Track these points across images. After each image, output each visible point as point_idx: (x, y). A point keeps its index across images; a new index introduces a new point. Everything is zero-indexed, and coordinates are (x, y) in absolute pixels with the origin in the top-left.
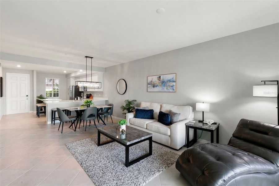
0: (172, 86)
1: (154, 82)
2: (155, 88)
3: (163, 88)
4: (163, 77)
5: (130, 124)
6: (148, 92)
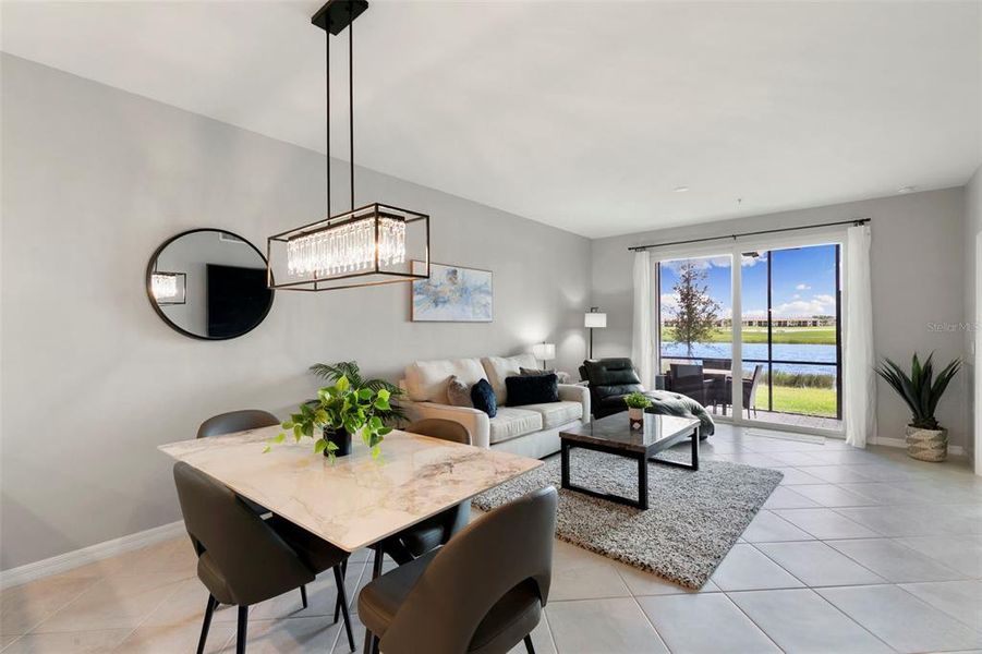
0: (485, 306)
1: (436, 287)
2: (440, 306)
3: (463, 310)
4: (463, 276)
5: (491, 444)
6: (411, 320)
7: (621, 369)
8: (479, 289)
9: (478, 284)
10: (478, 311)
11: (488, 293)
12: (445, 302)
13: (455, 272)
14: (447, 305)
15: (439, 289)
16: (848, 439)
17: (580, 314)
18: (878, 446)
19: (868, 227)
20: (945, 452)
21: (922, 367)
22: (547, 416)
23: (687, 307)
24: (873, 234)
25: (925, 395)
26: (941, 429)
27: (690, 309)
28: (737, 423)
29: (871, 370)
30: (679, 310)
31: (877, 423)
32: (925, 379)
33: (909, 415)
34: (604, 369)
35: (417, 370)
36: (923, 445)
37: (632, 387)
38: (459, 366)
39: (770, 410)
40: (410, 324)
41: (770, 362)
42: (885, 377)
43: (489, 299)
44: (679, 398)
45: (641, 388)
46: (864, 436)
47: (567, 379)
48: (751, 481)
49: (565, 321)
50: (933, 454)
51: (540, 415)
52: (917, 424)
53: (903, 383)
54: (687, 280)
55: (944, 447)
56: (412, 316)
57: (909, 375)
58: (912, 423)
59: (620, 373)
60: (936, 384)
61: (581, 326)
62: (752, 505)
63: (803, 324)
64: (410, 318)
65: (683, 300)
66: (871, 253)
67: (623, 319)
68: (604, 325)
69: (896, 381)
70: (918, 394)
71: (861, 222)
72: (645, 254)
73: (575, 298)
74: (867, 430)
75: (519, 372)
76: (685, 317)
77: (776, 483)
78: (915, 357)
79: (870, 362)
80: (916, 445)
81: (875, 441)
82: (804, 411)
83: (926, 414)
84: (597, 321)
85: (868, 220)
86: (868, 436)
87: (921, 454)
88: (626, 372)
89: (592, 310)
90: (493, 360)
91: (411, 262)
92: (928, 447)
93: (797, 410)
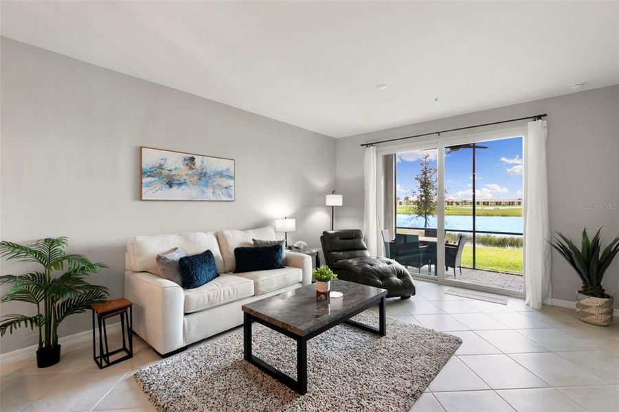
0: (226, 188)
1: (170, 170)
2: (175, 187)
3: (203, 192)
4: (202, 162)
5: (186, 314)
6: (141, 199)
7: (352, 238)
8: (221, 174)
9: (219, 169)
10: (218, 192)
11: (230, 177)
12: (180, 184)
13: (193, 159)
14: (183, 187)
15: (173, 173)
16: (527, 299)
17: (323, 195)
18: (552, 306)
19: (545, 122)
20: (612, 317)
21: (591, 240)
22: (261, 283)
23: (425, 191)
24: (548, 127)
25: (594, 267)
26: (608, 297)
27: (427, 194)
28: (440, 282)
29: (546, 243)
30: (419, 194)
31: (551, 286)
32: (593, 252)
33: (579, 283)
34: (338, 238)
35: (134, 243)
36: (591, 311)
37: (358, 253)
38: (187, 239)
39: (474, 268)
40: (140, 202)
41: (474, 232)
42: (557, 248)
43: (231, 182)
44: (389, 263)
45: (367, 253)
46: (540, 297)
47: (305, 247)
48: (427, 350)
49: (310, 201)
50: (601, 319)
51: (253, 282)
52: (586, 291)
53: (573, 255)
54: (425, 173)
55: (611, 312)
56: (141, 195)
57: (580, 248)
58: (581, 289)
59: (350, 241)
60: (603, 255)
61: (323, 205)
62: (416, 387)
63: (498, 204)
64: (139, 197)
65: (422, 187)
66: (547, 143)
67: (355, 199)
68: (341, 204)
69: (568, 252)
70: (587, 265)
71: (539, 117)
72: (372, 149)
73: (320, 183)
74: (543, 292)
75: (252, 243)
76: (423, 198)
77: (451, 353)
78: (585, 233)
79: (546, 237)
80: (587, 310)
81: (549, 302)
82: (500, 269)
83: (595, 283)
84: (335, 200)
85: (545, 115)
86: (544, 298)
87: (589, 319)
88: (356, 240)
89: (334, 193)
90: (227, 233)
91: (141, 148)
92: (596, 312)
93: (494, 268)
